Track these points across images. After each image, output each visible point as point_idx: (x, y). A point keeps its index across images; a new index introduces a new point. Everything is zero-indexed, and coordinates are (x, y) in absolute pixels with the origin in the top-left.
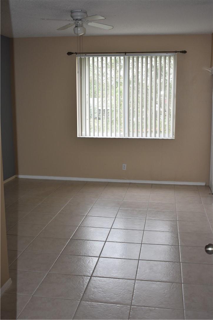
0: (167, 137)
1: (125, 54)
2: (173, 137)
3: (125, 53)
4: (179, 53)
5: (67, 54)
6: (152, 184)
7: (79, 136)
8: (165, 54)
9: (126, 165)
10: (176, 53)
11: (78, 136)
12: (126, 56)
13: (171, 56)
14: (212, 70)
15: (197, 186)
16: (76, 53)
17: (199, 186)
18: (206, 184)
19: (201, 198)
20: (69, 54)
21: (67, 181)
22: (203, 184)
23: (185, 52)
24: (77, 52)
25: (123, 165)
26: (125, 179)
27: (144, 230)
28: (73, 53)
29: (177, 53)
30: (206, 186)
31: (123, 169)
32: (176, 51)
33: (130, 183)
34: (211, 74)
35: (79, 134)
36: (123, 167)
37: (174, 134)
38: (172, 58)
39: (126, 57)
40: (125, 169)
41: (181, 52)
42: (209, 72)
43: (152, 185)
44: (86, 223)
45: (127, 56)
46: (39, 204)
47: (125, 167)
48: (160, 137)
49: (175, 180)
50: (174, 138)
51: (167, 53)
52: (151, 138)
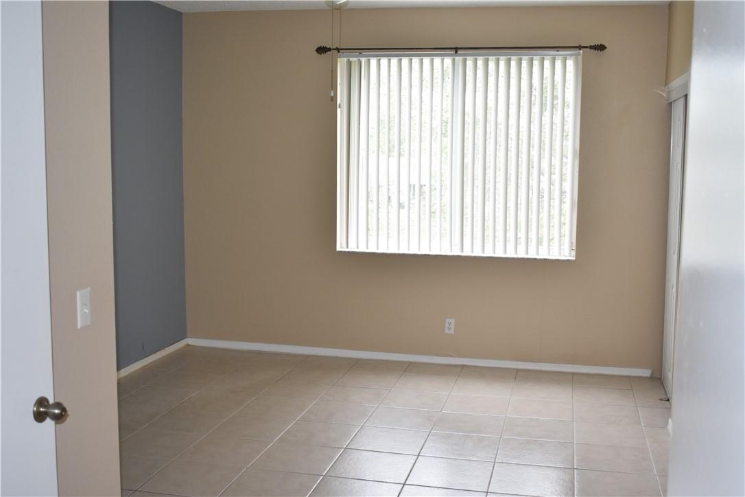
0: (554, 255)
1: (456, 52)
2: (570, 255)
3: (456, 49)
4: (588, 49)
5: (316, 51)
6: (518, 370)
7: (341, 248)
8: (553, 52)
9: (453, 321)
10: (580, 49)
11: (338, 249)
12: (457, 58)
13: (568, 57)
14: (669, 92)
15: (629, 377)
16: (338, 50)
17: (636, 377)
18: (652, 374)
19: (639, 408)
20: (322, 50)
21: (309, 356)
22: (646, 373)
23: (601, 48)
24: (338, 47)
25: (447, 320)
26: (452, 356)
27: (487, 492)
28: (329, 50)
29: (581, 51)
30: (652, 378)
31: (447, 331)
32: (580, 46)
33: (463, 366)
34: (666, 103)
35: (341, 244)
36: (447, 325)
37: (574, 248)
38: (570, 63)
39: (459, 59)
40: (452, 331)
41: (591, 47)
42: (662, 95)
43: (517, 372)
44: (343, 468)
45: (461, 58)
46: (233, 414)
47: (452, 326)
48: (538, 254)
49: (574, 361)
50: (574, 258)
51: (558, 51)
52: (515, 256)
